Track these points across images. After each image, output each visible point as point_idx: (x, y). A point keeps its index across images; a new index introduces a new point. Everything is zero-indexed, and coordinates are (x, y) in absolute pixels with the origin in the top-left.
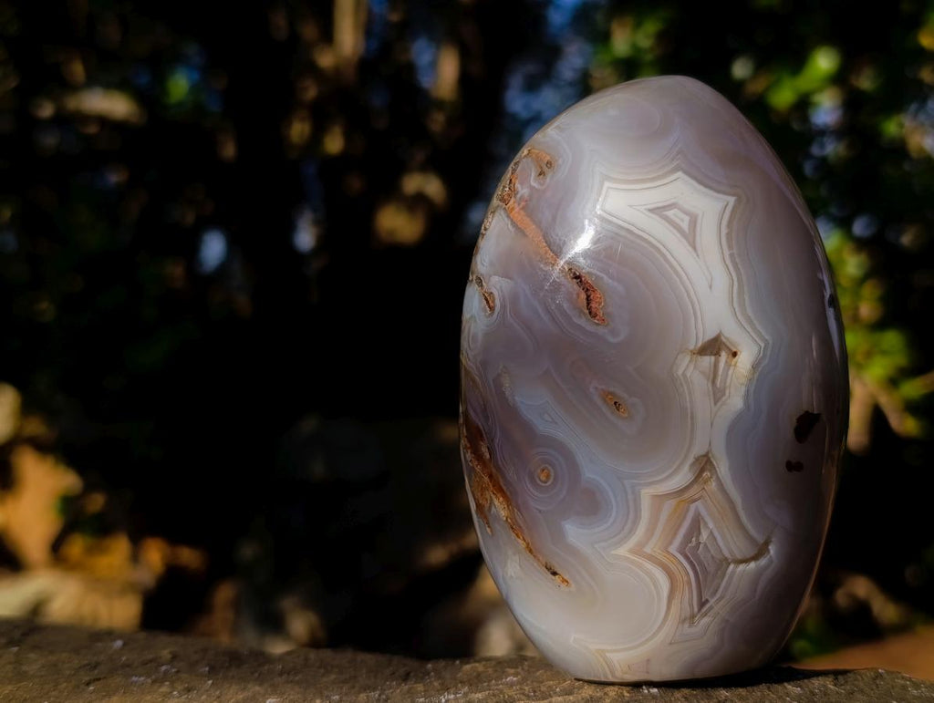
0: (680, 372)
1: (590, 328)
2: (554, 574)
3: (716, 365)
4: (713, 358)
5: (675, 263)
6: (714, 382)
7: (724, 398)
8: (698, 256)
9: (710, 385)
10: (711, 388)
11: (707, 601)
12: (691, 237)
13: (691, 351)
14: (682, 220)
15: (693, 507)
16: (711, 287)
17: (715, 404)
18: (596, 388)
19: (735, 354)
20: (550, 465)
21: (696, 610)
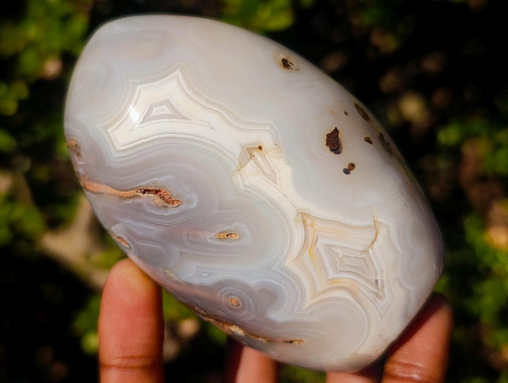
0: (242, 186)
1: (176, 211)
2: (291, 342)
3: (257, 164)
4: (252, 161)
5: (183, 136)
6: (264, 173)
7: (278, 175)
8: (189, 120)
9: (263, 176)
10: (265, 178)
11: (377, 281)
12: (176, 115)
13: (237, 170)
14: (164, 110)
15: (319, 245)
16: (212, 128)
17: (277, 184)
18: (211, 238)
19: (260, 148)
20: (231, 296)
21: (376, 291)
